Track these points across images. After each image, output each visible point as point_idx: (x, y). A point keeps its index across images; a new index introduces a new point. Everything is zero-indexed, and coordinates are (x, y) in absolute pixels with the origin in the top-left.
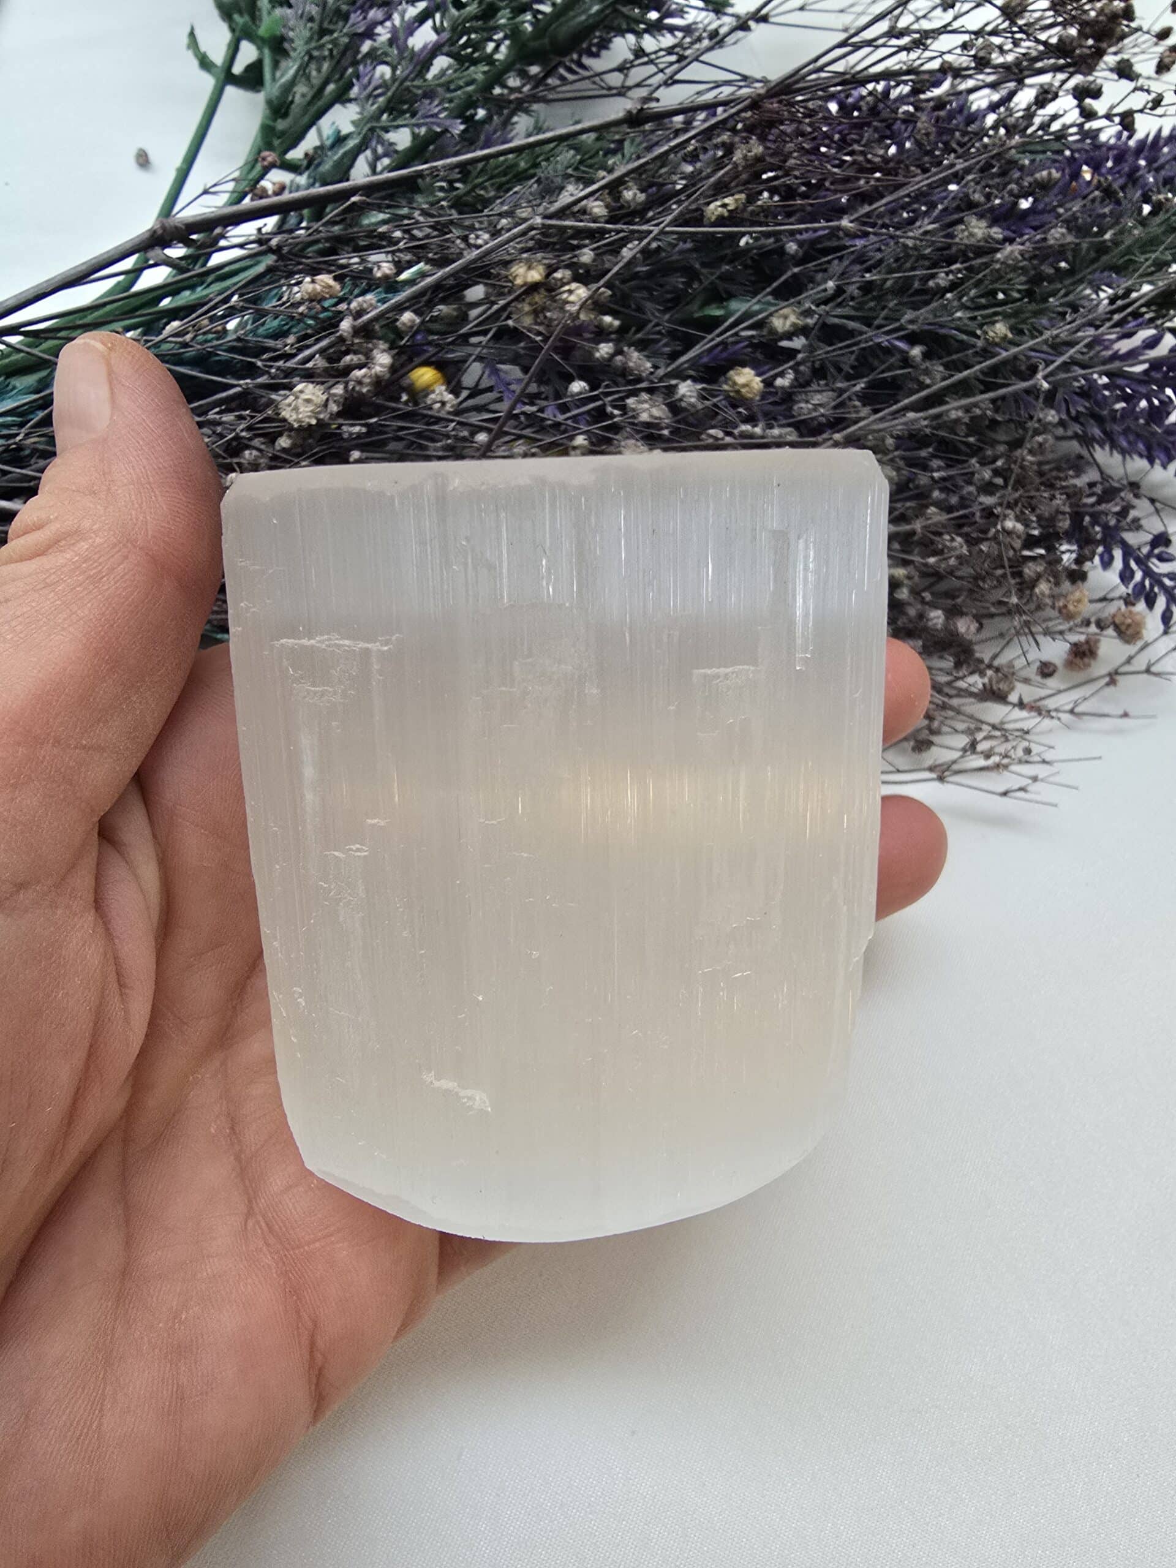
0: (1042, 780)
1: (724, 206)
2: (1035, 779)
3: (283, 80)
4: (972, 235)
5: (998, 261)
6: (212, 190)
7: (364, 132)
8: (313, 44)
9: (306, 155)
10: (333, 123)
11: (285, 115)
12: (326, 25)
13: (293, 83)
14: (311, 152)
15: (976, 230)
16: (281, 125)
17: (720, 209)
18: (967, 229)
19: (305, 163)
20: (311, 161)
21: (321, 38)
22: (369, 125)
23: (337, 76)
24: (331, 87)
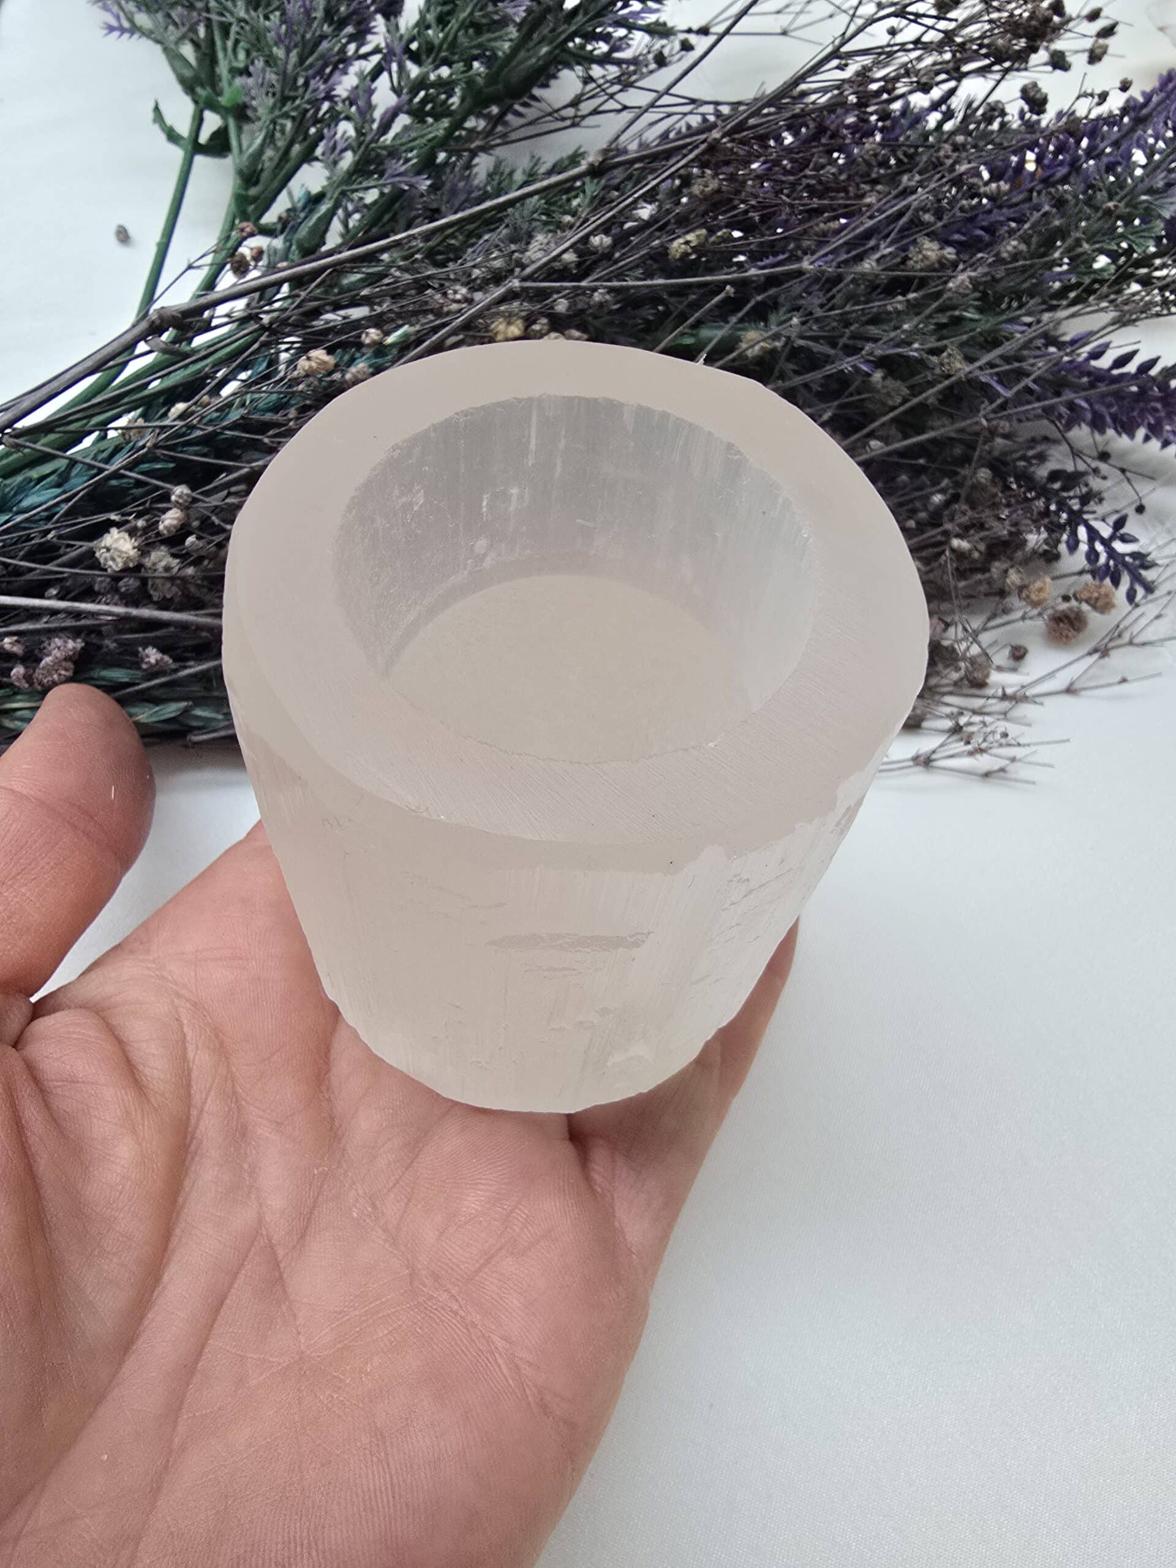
0: (1020, 760)
1: (687, 243)
2: (1013, 760)
3: (251, 150)
4: (926, 257)
5: (950, 289)
6: (195, 265)
7: (335, 196)
8: (277, 113)
9: (280, 218)
10: (303, 185)
11: (256, 183)
12: (287, 93)
13: (261, 151)
14: (284, 215)
15: (929, 253)
16: (253, 191)
17: (683, 246)
18: (920, 252)
19: (279, 227)
20: (286, 225)
21: (284, 105)
22: (339, 190)
23: (301, 138)
24: (297, 148)
